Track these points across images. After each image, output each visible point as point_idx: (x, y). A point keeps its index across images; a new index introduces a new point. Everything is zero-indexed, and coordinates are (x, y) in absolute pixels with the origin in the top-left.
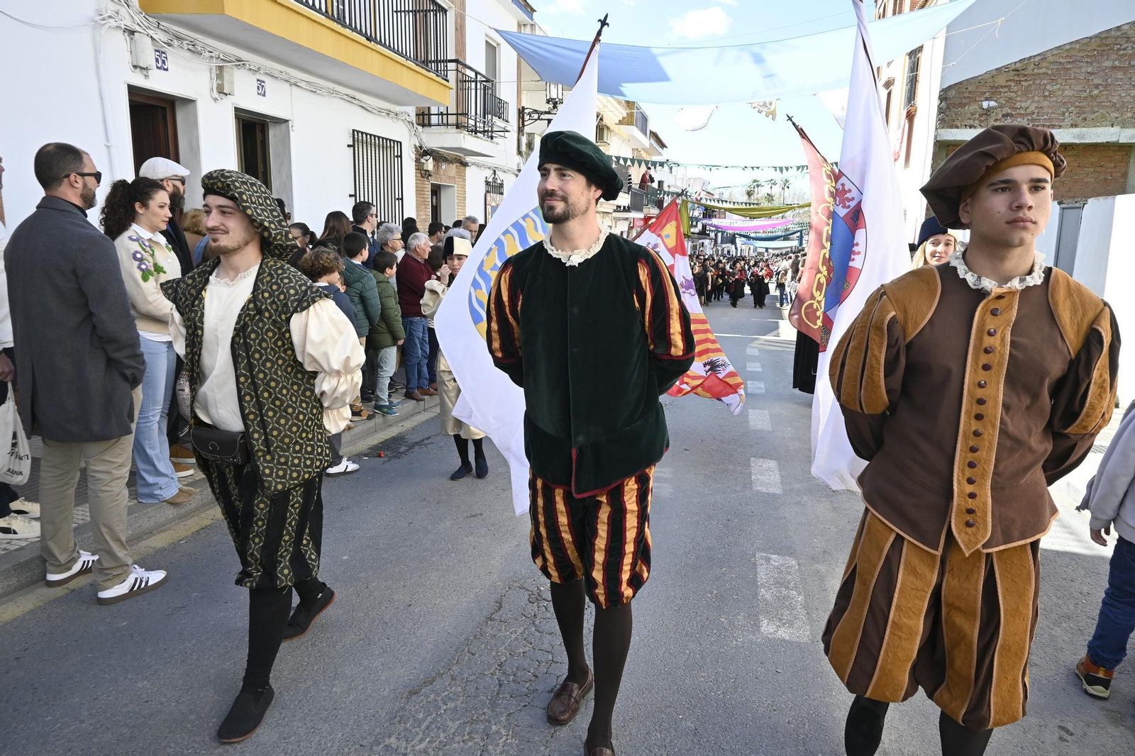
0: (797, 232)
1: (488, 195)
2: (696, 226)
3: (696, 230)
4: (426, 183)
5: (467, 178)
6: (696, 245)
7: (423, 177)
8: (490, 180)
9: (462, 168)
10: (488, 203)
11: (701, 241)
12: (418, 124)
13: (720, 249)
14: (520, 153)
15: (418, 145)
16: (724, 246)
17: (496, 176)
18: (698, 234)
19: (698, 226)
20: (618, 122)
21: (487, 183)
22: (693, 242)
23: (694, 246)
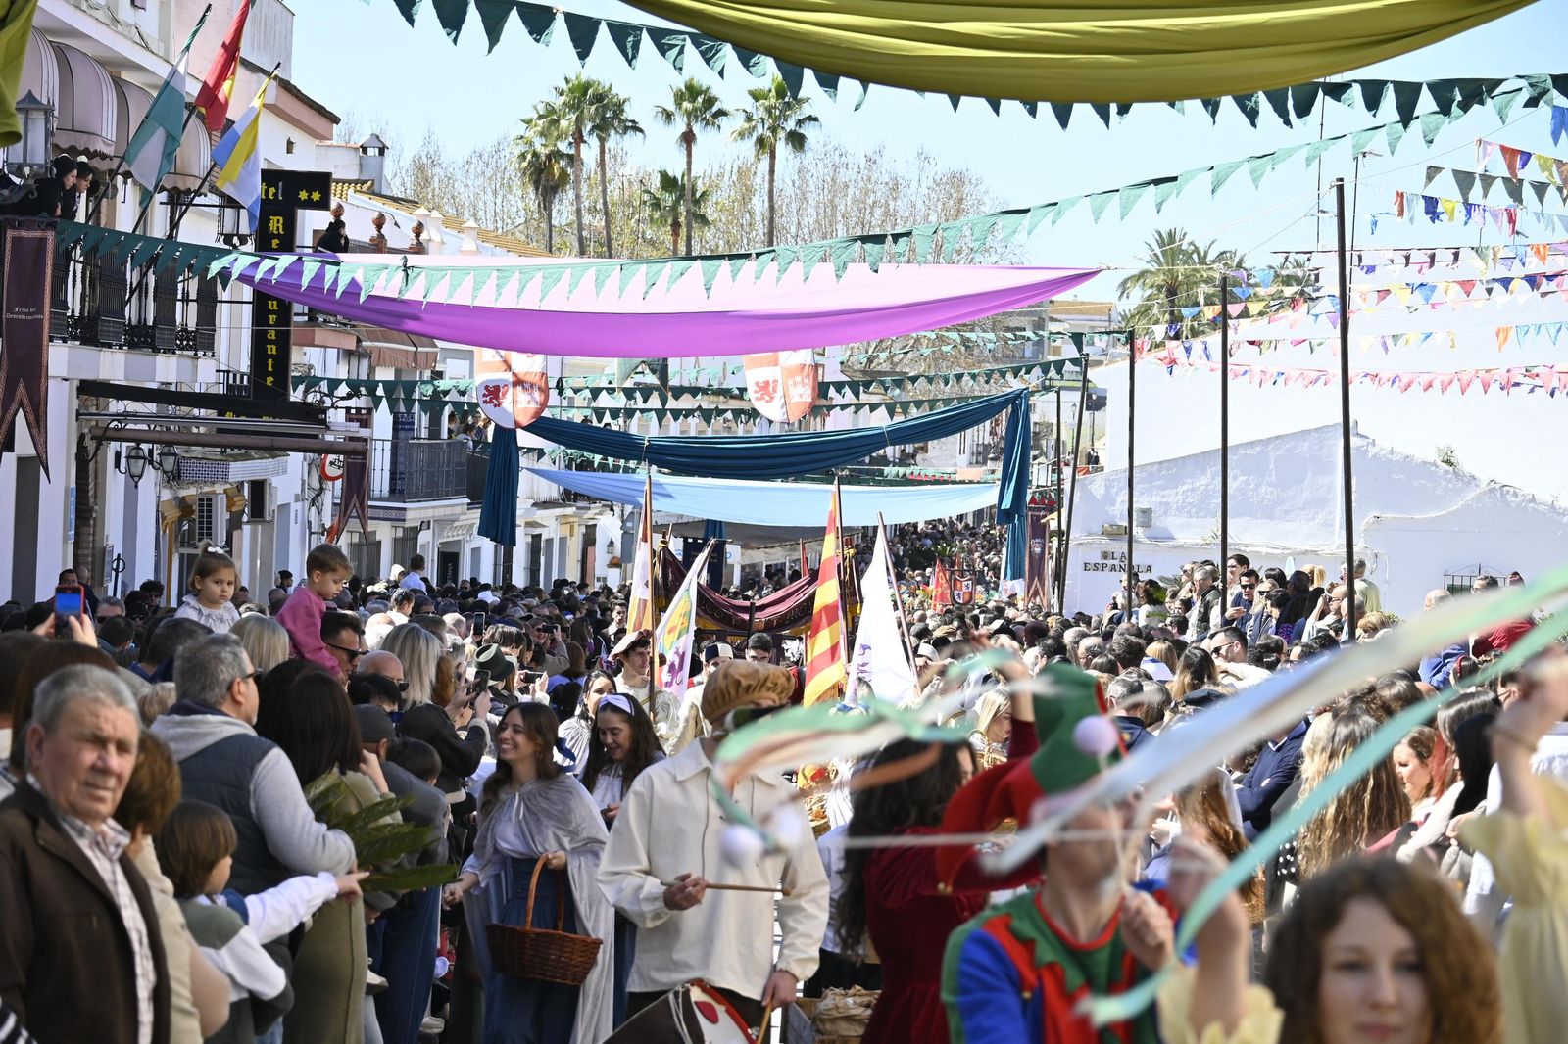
2: (201, 340)
3: (206, 376)
6: (206, 502)
11: (241, 471)
13: (385, 533)
16: (416, 512)
19: (222, 338)
22: (174, 477)
23: (183, 505)
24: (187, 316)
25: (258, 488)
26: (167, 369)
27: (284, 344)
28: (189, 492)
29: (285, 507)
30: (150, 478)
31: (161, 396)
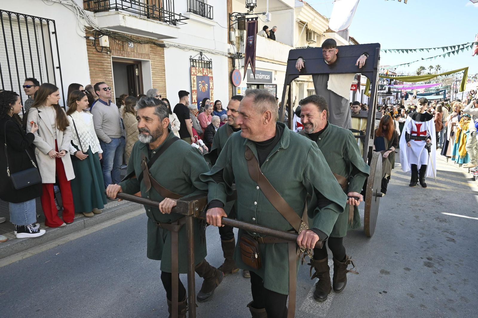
0: (443, 91)
1: (193, 68)
2: (385, 89)
3: (385, 92)
4: (106, 57)
5: (165, 55)
6: (385, 99)
7: (98, 52)
8: (197, 58)
9: (159, 48)
10: (193, 73)
11: (387, 97)
12: (87, 10)
13: (399, 100)
14: (230, 42)
15: (87, 25)
17: (203, 56)
18: (386, 93)
20: (325, 31)
21: (192, 60)
22: (383, 98)
23: (384, 99)
24: (384, 88)
25: (389, 98)
26: (382, 91)
27: (390, 89)
28: (384, 98)
29: (392, 99)
30: (381, 98)
31: (382, 93)
